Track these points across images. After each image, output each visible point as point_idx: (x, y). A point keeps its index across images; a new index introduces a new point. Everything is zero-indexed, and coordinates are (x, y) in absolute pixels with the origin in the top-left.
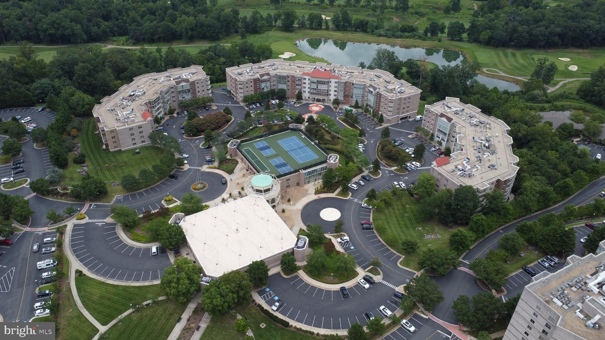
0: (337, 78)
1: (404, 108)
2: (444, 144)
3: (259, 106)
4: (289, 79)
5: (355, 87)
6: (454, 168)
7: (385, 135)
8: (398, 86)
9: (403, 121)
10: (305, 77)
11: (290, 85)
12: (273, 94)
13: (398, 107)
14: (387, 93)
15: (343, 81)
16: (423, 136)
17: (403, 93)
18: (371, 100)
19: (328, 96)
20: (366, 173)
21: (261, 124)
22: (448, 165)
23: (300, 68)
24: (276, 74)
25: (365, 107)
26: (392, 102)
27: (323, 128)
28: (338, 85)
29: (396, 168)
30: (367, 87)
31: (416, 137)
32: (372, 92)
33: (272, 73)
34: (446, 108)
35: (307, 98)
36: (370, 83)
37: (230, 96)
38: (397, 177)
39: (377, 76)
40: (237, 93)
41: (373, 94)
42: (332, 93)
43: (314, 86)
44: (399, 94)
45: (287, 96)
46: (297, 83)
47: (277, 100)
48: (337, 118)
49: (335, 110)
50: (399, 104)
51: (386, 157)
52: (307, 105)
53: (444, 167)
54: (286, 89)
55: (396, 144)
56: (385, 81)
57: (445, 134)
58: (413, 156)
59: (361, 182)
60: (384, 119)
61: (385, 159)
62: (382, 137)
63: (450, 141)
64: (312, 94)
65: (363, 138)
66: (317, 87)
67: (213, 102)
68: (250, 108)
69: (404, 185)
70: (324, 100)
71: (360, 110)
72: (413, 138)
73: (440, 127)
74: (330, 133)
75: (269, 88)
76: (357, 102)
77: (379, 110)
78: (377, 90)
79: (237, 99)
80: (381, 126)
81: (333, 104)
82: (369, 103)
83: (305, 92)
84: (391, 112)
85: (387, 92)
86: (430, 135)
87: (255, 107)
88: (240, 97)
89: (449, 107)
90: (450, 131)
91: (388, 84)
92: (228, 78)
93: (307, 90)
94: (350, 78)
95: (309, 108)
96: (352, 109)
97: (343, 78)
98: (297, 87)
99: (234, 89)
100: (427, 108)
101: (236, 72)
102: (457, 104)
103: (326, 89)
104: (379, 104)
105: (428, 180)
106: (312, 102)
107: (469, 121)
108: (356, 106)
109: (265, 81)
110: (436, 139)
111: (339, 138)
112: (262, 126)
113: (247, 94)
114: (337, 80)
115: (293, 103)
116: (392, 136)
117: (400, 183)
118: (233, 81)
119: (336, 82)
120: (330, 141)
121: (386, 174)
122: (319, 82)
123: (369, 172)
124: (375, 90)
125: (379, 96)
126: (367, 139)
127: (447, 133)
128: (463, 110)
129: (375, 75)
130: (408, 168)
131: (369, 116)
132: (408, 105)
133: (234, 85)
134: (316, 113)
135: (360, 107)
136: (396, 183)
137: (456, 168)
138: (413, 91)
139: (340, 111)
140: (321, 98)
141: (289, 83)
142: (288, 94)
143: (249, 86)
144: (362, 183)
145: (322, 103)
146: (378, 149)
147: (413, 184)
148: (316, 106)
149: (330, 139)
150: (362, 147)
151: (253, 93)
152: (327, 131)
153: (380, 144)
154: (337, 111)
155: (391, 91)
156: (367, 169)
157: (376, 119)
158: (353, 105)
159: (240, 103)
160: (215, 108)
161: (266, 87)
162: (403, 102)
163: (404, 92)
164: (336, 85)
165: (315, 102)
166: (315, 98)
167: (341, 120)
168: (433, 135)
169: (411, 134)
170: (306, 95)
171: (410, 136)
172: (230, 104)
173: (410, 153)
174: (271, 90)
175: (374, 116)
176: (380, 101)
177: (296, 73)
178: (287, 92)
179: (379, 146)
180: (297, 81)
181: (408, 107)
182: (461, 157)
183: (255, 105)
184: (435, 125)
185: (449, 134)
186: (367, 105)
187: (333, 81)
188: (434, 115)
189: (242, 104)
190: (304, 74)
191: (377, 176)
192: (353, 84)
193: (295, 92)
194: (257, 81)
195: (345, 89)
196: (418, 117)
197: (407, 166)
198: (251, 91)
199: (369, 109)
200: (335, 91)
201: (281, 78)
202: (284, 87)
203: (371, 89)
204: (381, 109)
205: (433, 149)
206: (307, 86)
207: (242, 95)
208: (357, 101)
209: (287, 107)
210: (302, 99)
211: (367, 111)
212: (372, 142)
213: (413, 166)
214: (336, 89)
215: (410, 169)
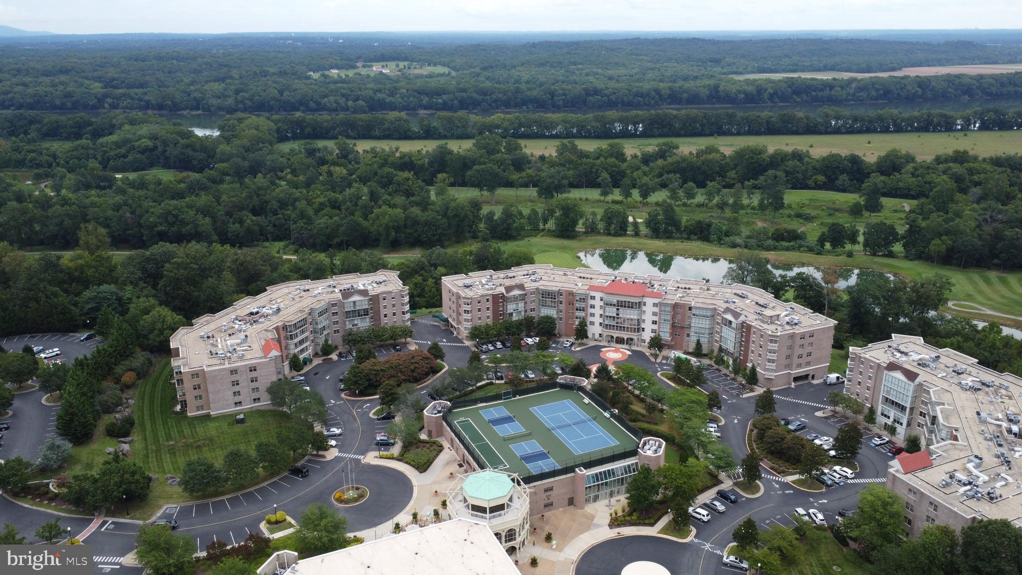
0: (657, 295)
1: (800, 357)
2: (901, 430)
3: (501, 346)
4: (562, 298)
5: (694, 315)
6: (946, 477)
7: (764, 407)
8: (784, 313)
9: (798, 383)
10: (593, 293)
11: (564, 311)
12: (529, 325)
13: (789, 352)
14: (762, 325)
15: (669, 302)
16: (849, 413)
17: (796, 324)
18: (729, 339)
19: (638, 331)
20: (727, 485)
21: (501, 378)
22: (930, 471)
23: (585, 280)
24: (537, 289)
25: (715, 354)
26: (776, 342)
27: (629, 391)
28: (661, 311)
29: (796, 477)
30: (718, 314)
31: (833, 416)
32: (730, 322)
33: (530, 285)
34: (898, 355)
35: (597, 336)
36: (725, 306)
37: (447, 329)
38: (802, 498)
39: (738, 295)
40: (459, 322)
41: (734, 325)
42: (648, 326)
43: (612, 311)
44: (787, 327)
45: (556, 332)
46: (578, 305)
47: (538, 339)
48: (659, 374)
49: (653, 360)
50: (790, 347)
51: (772, 453)
52: (597, 349)
53: (922, 474)
54: (555, 316)
55: (791, 427)
56: (757, 303)
57: (903, 408)
58: (833, 453)
59: (717, 503)
60: (759, 376)
61: (770, 457)
62: (757, 411)
63: (914, 424)
64: (607, 328)
65: (716, 412)
66: (618, 314)
67: (410, 337)
68: (481, 350)
69: (820, 516)
70: (632, 339)
71: (706, 362)
72: (826, 418)
73: (888, 392)
74: (642, 401)
75: (523, 313)
76: (699, 344)
77: (746, 360)
78: (742, 318)
79: (458, 333)
80: (752, 390)
81: (649, 348)
82: (724, 346)
83: (592, 323)
84: (773, 361)
85: (763, 322)
86: (866, 411)
87: (492, 348)
88: (463, 329)
89: (902, 353)
90: (913, 402)
91: (763, 309)
92: (445, 296)
93: (597, 320)
94: (683, 297)
95: (601, 355)
96: (689, 357)
97: (668, 297)
98: (578, 314)
99: (454, 315)
100: (855, 354)
101: (460, 283)
102: (920, 348)
103: (636, 317)
104: (747, 347)
105: (885, 504)
106: (606, 344)
107: (956, 381)
108: (698, 352)
109: (516, 299)
110: (881, 420)
111: (662, 411)
112: (503, 382)
113: (479, 323)
114: (656, 301)
115: (569, 344)
116: (779, 412)
117: (811, 511)
118: (454, 299)
119: (655, 305)
120: (644, 416)
121: (775, 489)
122: (620, 305)
123: (735, 484)
124: (736, 318)
125: (745, 330)
126: (724, 416)
127: (908, 405)
128: (938, 357)
129: (735, 294)
130: (825, 478)
131: (724, 371)
132: (809, 349)
133: (454, 307)
134: (615, 363)
135: (705, 355)
136: (801, 511)
137: (951, 477)
138: (818, 322)
139: (664, 362)
140: (625, 335)
141: (562, 307)
142: (560, 327)
143: (484, 309)
144: (721, 507)
145: (627, 347)
146: (750, 435)
147: (841, 514)
148: (614, 351)
149: (644, 412)
150: (715, 431)
151: (490, 322)
152: (637, 397)
153: (754, 425)
154: (658, 361)
155: (772, 320)
156: (729, 477)
157: (740, 379)
158: (691, 350)
159: (465, 341)
160: (413, 347)
161: (516, 311)
162: (799, 342)
163: (800, 322)
164: (656, 310)
165: (614, 344)
166: (612, 337)
167: (666, 377)
168: (872, 411)
169: (820, 409)
170: (594, 330)
171: (819, 414)
172: (444, 342)
173: (826, 447)
174: (525, 319)
175: (736, 371)
176: (747, 341)
177: (576, 287)
178: (556, 322)
179: (751, 431)
180: (577, 301)
181: (809, 354)
182: (955, 454)
183: (493, 346)
184: (875, 389)
185: (912, 409)
186: (721, 350)
187: (650, 301)
188: (871, 367)
189: (467, 343)
190: (592, 288)
191: (753, 493)
192: (690, 309)
193: (574, 324)
194: (498, 300)
195: (673, 317)
196: (833, 377)
197: (823, 474)
198: (486, 318)
199: (725, 358)
200: (654, 322)
201: (548, 296)
202: (552, 312)
203: (729, 317)
204: (751, 356)
205: (877, 441)
206: (598, 311)
207: (469, 325)
208: (698, 341)
209: (557, 351)
210: (587, 337)
211: (720, 361)
212: (736, 421)
213: (838, 476)
214: (656, 318)
215: (829, 482)
